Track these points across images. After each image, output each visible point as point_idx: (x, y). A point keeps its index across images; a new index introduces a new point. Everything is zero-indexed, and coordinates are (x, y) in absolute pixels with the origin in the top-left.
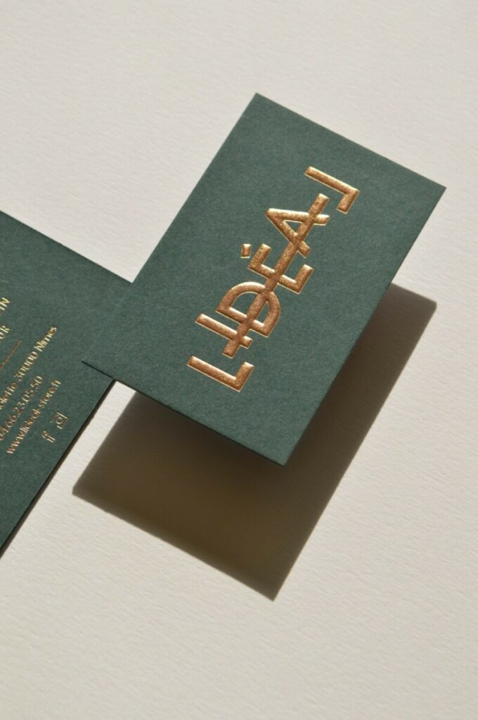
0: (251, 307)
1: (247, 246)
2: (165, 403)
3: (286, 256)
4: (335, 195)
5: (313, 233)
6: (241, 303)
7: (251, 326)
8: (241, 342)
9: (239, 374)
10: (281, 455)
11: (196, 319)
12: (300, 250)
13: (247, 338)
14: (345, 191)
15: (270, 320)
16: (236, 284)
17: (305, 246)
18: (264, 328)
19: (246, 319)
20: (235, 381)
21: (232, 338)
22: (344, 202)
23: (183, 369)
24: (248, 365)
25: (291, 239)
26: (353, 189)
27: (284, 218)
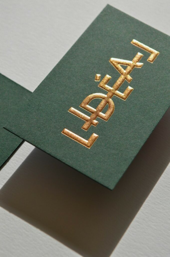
0: (99, 106)
1: (98, 75)
2: (47, 152)
3: (119, 82)
4: (147, 54)
5: (134, 71)
6: (93, 103)
7: (98, 115)
8: (92, 123)
9: (90, 139)
10: (111, 184)
11: (68, 110)
12: (127, 79)
13: (95, 121)
14: (152, 53)
15: (109, 112)
16: (92, 93)
17: (129, 77)
18: (105, 116)
19: (95, 111)
20: (88, 143)
21: (87, 121)
22: (152, 57)
23: (59, 135)
24: (95, 135)
25: (122, 74)
26: (156, 52)
27: (119, 63)
